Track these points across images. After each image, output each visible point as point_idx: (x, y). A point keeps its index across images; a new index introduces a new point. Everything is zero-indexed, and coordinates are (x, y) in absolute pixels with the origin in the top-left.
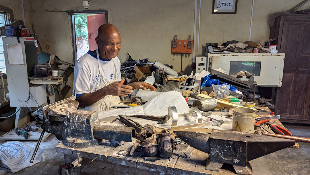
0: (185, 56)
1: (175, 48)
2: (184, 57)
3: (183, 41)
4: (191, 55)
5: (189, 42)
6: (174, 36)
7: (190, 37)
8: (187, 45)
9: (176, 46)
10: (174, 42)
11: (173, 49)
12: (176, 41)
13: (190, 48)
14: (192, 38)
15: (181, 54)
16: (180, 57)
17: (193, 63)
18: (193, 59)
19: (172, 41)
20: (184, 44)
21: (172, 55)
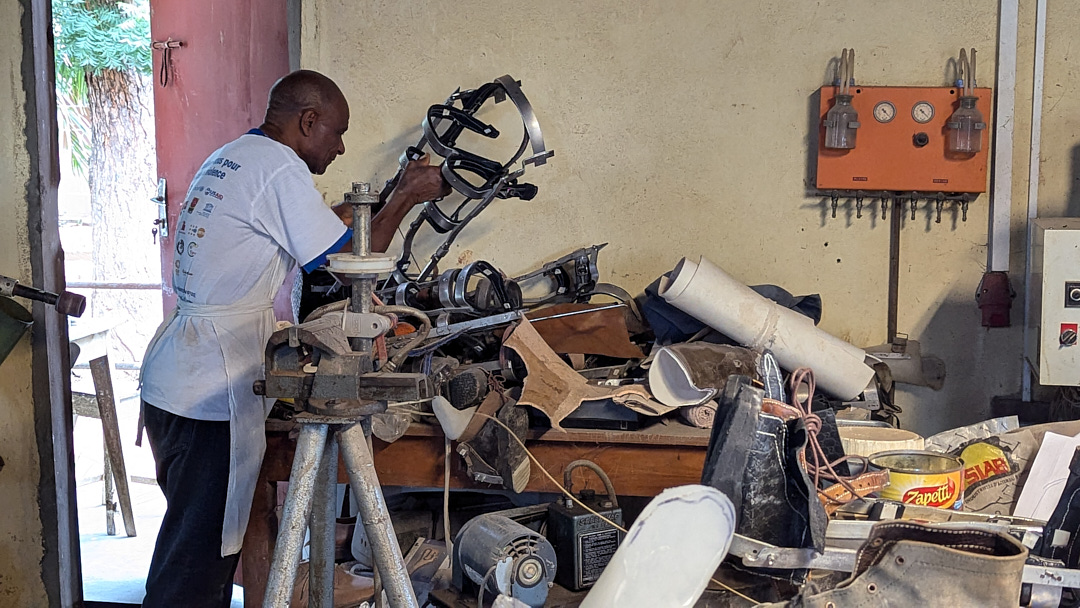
0: (920, 216)
1: (845, 151)
2: (914, 223)
3: (905, 96)
4: (977, 208)
5: (956, 105)
6: (834, 59)
7: (962, 64)
8: (946, 128)
9: (853, 133)
10: (832, 103)
11: (821, 159)
12: (849, 99)
13: (971, 154)
14: (983, 74)
15: (889, 204)
16: (884, 225)
17: (989, 274)
18: (989, 245)
19: (815, 98)
20: (920, 116)
21: (813, 206)
